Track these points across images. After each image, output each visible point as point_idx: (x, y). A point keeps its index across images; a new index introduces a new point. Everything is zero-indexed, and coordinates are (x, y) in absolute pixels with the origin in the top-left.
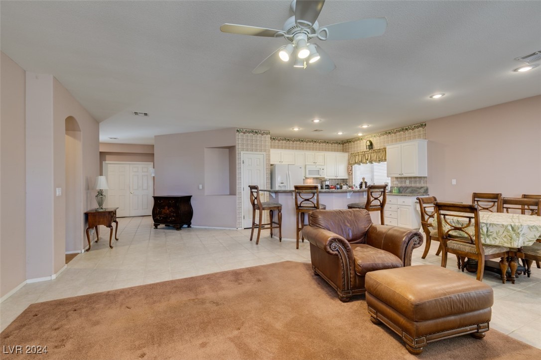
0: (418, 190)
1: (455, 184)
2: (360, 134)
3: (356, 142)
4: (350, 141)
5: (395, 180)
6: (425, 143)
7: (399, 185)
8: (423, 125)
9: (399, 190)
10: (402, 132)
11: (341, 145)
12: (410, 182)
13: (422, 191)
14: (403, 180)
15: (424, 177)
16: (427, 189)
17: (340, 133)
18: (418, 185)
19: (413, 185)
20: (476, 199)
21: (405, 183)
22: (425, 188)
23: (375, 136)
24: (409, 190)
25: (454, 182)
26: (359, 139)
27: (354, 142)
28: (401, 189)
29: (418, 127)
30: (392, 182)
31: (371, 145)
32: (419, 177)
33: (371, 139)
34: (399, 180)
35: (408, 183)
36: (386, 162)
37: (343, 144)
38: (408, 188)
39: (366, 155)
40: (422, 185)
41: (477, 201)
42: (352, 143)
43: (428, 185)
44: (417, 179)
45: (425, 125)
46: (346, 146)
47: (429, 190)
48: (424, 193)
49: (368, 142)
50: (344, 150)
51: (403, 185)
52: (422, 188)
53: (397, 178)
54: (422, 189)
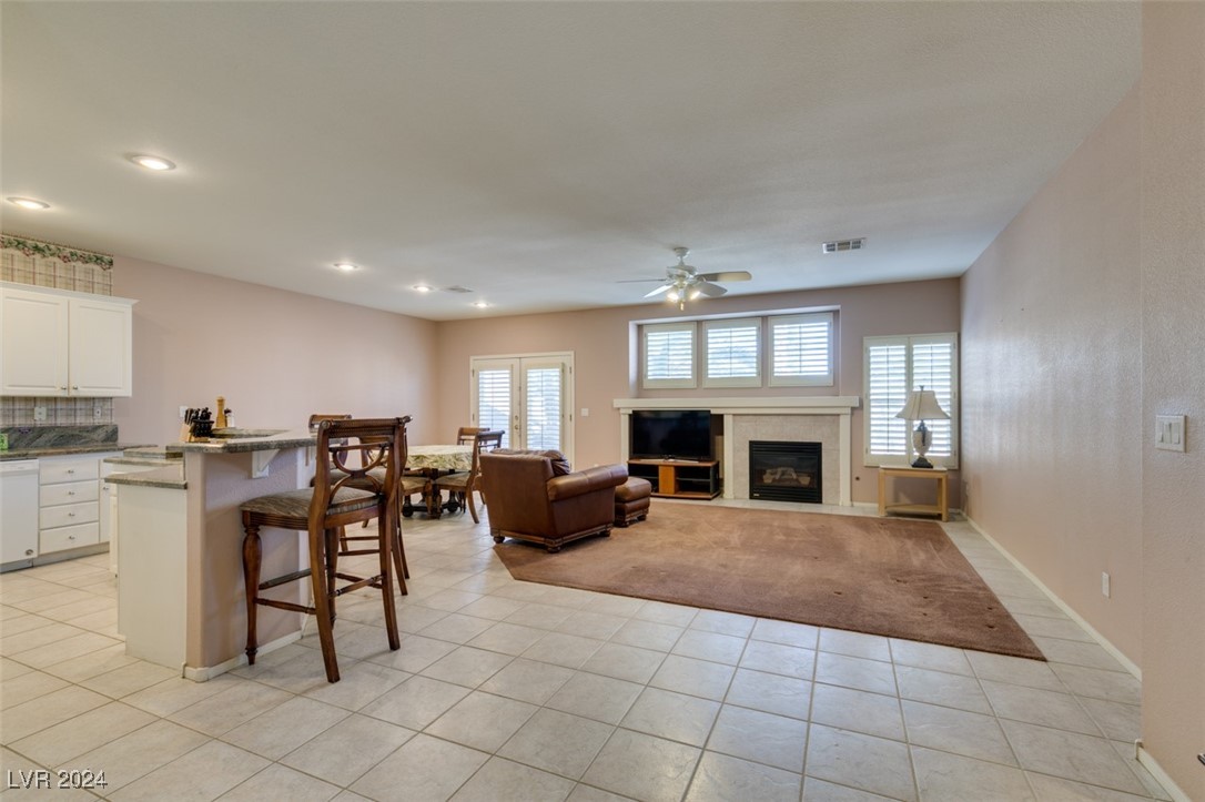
0: (85, 434)
8: (102, 260)
12: (53, 413)
13: (101, 434)
15: (104, 399)
16: (116, 431)
18: (81, 420)
19: (61, 421)
21: (30, 415)
22: (110, 429)
24: (47, 437)
29: (85, 261)
32: (86, 399)
35: (41, 417)
38: (42, 431)
40: (98, 420)
43: (115, 421)
44: (80, 405)
45: (111, 263)
47: (119, 433)
48: (104, 441)
51: (20, 422)
52: (96, 428)
54: (100, 431)
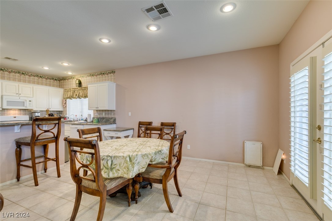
0: (110, 120)
1: (130, 115)
2: (70, 73)
3: (69, 80)
4: (65, 79)
5: (96, 112)
6: (114, 85)
7: (99, 116)
9: (98, 120)
10: (100, 76)
11: (58, 82)
13: (112, 120)
14: (101, 112)
16: (115, 120)
17: (46, 68)
18: (110, 116)
19: (107, 116)
20: (141, 126)
21: (102, 115)
22: (114, 119)
23: (83, 77)
24: (104, 120)
25: (130, 114)
26: (71, 78)
27: (68, 80)
28: (100, 119)
29: (110, 73)
30: (94, 113)
31: (80, 84)
32: (111, 110)
33: (80, 79)
34: (98, 112)
35: (104, 115)
36: (87, 98)
37: (59, 81)
38: (103, 118)
39: (76, 91)
40: (112, 116)
41: (141, 127)
42: (67, 80)
43: (116, 116)
44: (110, 112)
45: (115, 72)
46: (62, 83)
48: (113, 122)
49: (77, 81)
50: (60, 86)
51: (101, 116)
53: (97, 111)
54: (112, 119)
